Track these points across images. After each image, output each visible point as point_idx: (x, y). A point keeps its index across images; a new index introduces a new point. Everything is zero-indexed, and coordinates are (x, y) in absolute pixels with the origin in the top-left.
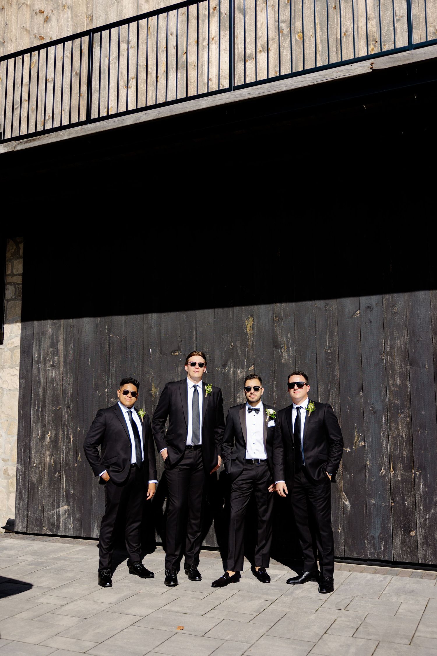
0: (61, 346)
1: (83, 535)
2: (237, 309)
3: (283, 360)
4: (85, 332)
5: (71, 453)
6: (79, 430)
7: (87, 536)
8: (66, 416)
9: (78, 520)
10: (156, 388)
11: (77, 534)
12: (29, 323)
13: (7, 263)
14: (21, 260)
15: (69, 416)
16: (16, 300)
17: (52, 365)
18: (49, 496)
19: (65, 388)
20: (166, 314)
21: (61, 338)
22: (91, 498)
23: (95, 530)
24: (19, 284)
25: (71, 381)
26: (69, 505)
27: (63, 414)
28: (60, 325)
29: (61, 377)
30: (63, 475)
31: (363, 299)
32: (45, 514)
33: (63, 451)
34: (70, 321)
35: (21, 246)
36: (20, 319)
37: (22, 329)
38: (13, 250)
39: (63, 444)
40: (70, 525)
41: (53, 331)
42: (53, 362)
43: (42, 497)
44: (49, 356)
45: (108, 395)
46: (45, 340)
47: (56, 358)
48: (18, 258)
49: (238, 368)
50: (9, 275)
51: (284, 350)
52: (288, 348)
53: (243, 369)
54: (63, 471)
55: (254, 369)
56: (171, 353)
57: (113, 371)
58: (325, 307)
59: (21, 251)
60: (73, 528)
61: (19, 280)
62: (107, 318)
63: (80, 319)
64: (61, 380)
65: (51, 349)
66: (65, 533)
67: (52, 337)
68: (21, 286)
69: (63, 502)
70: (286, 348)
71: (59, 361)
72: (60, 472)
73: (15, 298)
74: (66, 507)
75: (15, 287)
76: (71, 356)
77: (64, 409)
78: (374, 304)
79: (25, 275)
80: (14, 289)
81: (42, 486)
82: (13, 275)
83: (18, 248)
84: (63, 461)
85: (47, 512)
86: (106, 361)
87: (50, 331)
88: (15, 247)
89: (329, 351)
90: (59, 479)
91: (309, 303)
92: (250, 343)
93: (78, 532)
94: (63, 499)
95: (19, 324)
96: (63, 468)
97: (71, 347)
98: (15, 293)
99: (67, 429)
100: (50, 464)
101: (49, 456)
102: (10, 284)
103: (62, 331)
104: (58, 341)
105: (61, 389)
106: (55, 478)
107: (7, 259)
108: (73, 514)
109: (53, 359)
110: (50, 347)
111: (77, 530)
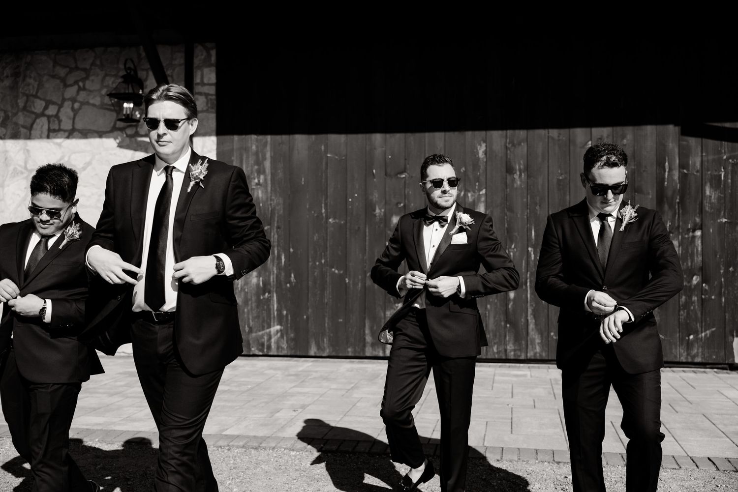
0: (267, 164)
1: (298, 354)
2: (469, 134)
3: (515, 185)
4: (298, 150)
5: (283, 274)
6: (292, 250)
7: (304, 354)
8: (276, 236)
9: (293, 340)
10: (380, 209)
11: (293, 353)
12: (227, 138)
13: (195, 71)
14: (214, 69)
15: (279, 236)
16: (208, 112)
17: (258, 184)
18: (258, 317)
19: (274, 208)
20: (392, 135)
21: (268, 155)
22: (308, 318)
23: (312, 348)
24: (212, 95)
25: (281, 201)
26: (281, 325)
27: (272, 234)
28: (266, 142)
29: (269, 195)
30: (273, 296)
31: (594, 130)
32: (254, 335)
33: (273, 272)
34: (278, 138)
35: (213, 53)
36: (214, 133)
37: (218, 144)
38: (203, 57)
39: (273, 265)
40: (285, 346)
41: (257, 147)
42: (259, 181)
43: (249, 319)
44: (254, 175)
45: (327, 216)
46: (248, 158)
47: (262, 177)
48: (210, 65)
49: (469, 191)
50: (198, 84)
51: (517, 175)
52: (520, 175)
53: (474, 192)
54: (273, 291)
55: (486, 193)
56: (397, 175)
57: (330, 191)
58: (559, 137)
59: (213, 59)
60: (287, 347)
61: (212, 90)
62: (323, 136)
63: (291, 136)
64: (269, 200)
65: (256, 167)
66: (278, 352)
67: (257, 153)
68: (214, 97)
69: (274, 322)
70: (518, 173)
71: (265, 180)
72: (269, 293)
73: (207, 110)
74: (278, 327)
75: (206, 98)
76: (280, 174)
77: (274, 229)
78: (605, 135)
79: (219, 85)
80: (205, 100)
81: (249, 308)
82: (203, 84)
83: (209, 55)
84: (273, 281)
85: (256, 332)
86: (323, 180)
87: (254, 147)
88: (205, 54)
89: (561, 178)
90: (269, 300)
91: (542, 132)
92: (482, 167)
93: (293, 351)
94: (274, 320)
95: (214, 139)
96: (273, 288)
97: (281, 165)
98: (207, 104)
99: (277, 249)
100: (258, 285)
101: (257, 277)
102: (200, 94)
103: (268, 148)
104: (264, 159)
105: (268, 209)
106: (264, 298)
107: (195, 65)
108: (287, 334)
109: (259, 178)
110: (254, 165)
111: (292, 349)
